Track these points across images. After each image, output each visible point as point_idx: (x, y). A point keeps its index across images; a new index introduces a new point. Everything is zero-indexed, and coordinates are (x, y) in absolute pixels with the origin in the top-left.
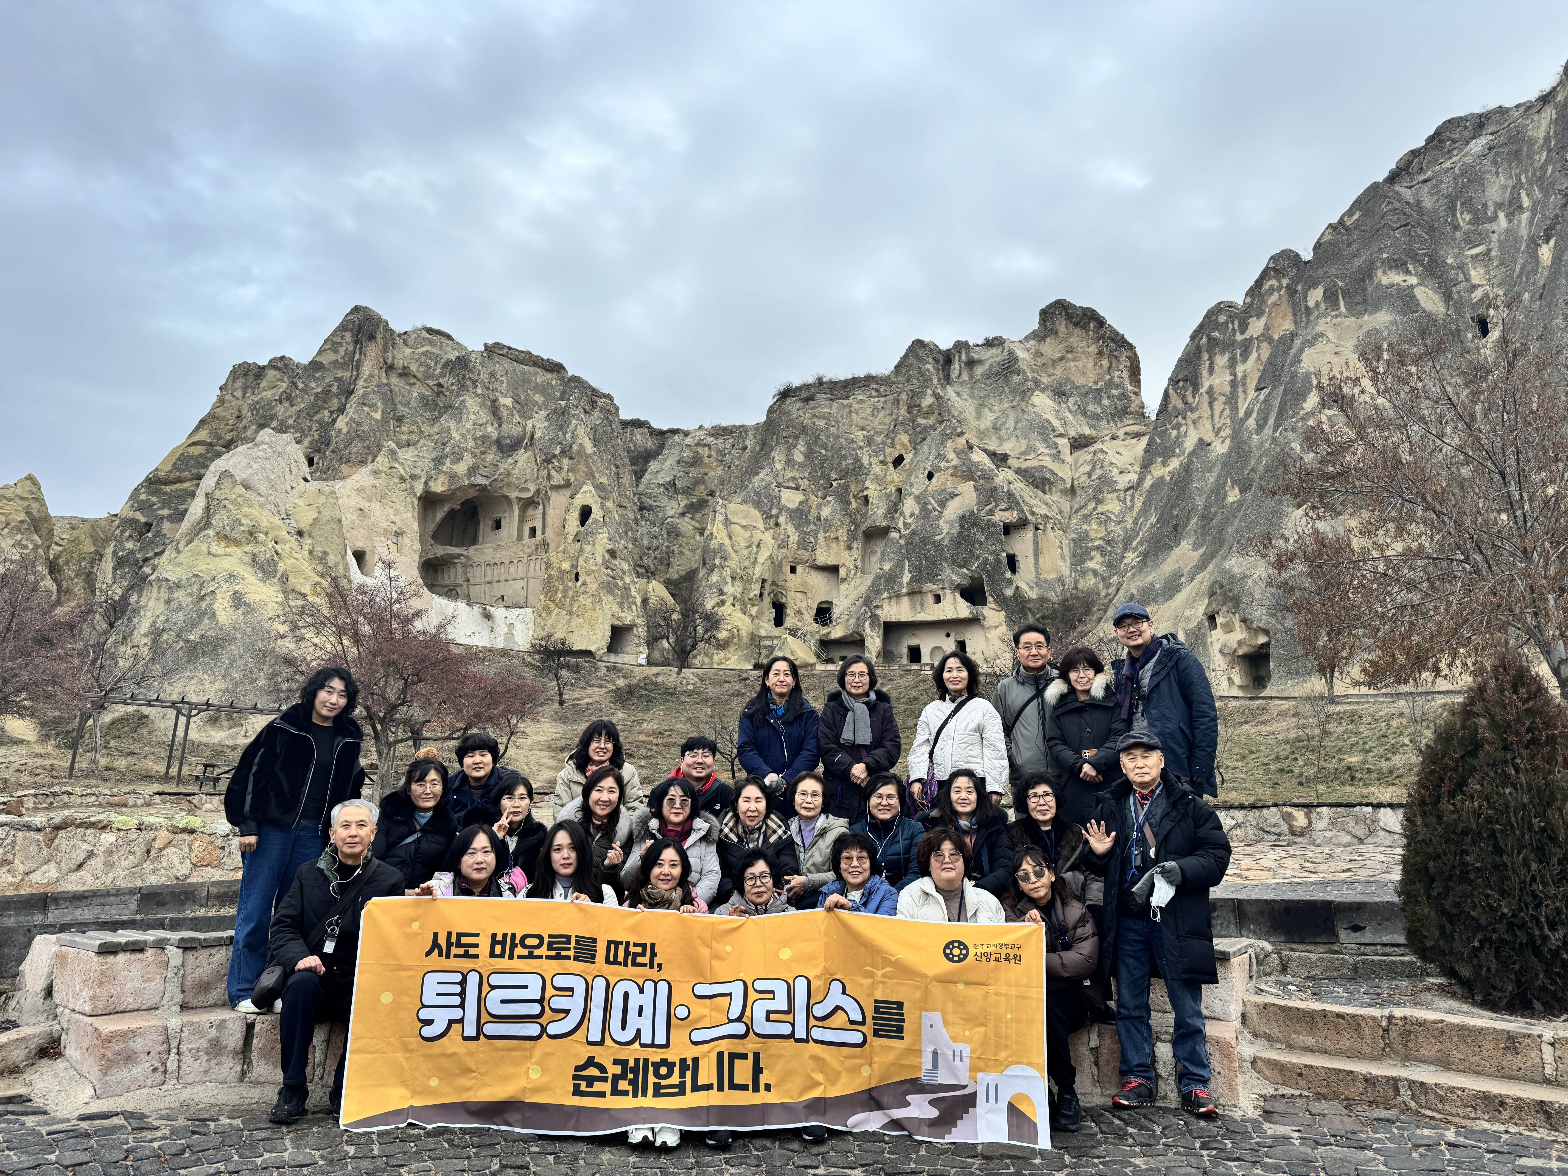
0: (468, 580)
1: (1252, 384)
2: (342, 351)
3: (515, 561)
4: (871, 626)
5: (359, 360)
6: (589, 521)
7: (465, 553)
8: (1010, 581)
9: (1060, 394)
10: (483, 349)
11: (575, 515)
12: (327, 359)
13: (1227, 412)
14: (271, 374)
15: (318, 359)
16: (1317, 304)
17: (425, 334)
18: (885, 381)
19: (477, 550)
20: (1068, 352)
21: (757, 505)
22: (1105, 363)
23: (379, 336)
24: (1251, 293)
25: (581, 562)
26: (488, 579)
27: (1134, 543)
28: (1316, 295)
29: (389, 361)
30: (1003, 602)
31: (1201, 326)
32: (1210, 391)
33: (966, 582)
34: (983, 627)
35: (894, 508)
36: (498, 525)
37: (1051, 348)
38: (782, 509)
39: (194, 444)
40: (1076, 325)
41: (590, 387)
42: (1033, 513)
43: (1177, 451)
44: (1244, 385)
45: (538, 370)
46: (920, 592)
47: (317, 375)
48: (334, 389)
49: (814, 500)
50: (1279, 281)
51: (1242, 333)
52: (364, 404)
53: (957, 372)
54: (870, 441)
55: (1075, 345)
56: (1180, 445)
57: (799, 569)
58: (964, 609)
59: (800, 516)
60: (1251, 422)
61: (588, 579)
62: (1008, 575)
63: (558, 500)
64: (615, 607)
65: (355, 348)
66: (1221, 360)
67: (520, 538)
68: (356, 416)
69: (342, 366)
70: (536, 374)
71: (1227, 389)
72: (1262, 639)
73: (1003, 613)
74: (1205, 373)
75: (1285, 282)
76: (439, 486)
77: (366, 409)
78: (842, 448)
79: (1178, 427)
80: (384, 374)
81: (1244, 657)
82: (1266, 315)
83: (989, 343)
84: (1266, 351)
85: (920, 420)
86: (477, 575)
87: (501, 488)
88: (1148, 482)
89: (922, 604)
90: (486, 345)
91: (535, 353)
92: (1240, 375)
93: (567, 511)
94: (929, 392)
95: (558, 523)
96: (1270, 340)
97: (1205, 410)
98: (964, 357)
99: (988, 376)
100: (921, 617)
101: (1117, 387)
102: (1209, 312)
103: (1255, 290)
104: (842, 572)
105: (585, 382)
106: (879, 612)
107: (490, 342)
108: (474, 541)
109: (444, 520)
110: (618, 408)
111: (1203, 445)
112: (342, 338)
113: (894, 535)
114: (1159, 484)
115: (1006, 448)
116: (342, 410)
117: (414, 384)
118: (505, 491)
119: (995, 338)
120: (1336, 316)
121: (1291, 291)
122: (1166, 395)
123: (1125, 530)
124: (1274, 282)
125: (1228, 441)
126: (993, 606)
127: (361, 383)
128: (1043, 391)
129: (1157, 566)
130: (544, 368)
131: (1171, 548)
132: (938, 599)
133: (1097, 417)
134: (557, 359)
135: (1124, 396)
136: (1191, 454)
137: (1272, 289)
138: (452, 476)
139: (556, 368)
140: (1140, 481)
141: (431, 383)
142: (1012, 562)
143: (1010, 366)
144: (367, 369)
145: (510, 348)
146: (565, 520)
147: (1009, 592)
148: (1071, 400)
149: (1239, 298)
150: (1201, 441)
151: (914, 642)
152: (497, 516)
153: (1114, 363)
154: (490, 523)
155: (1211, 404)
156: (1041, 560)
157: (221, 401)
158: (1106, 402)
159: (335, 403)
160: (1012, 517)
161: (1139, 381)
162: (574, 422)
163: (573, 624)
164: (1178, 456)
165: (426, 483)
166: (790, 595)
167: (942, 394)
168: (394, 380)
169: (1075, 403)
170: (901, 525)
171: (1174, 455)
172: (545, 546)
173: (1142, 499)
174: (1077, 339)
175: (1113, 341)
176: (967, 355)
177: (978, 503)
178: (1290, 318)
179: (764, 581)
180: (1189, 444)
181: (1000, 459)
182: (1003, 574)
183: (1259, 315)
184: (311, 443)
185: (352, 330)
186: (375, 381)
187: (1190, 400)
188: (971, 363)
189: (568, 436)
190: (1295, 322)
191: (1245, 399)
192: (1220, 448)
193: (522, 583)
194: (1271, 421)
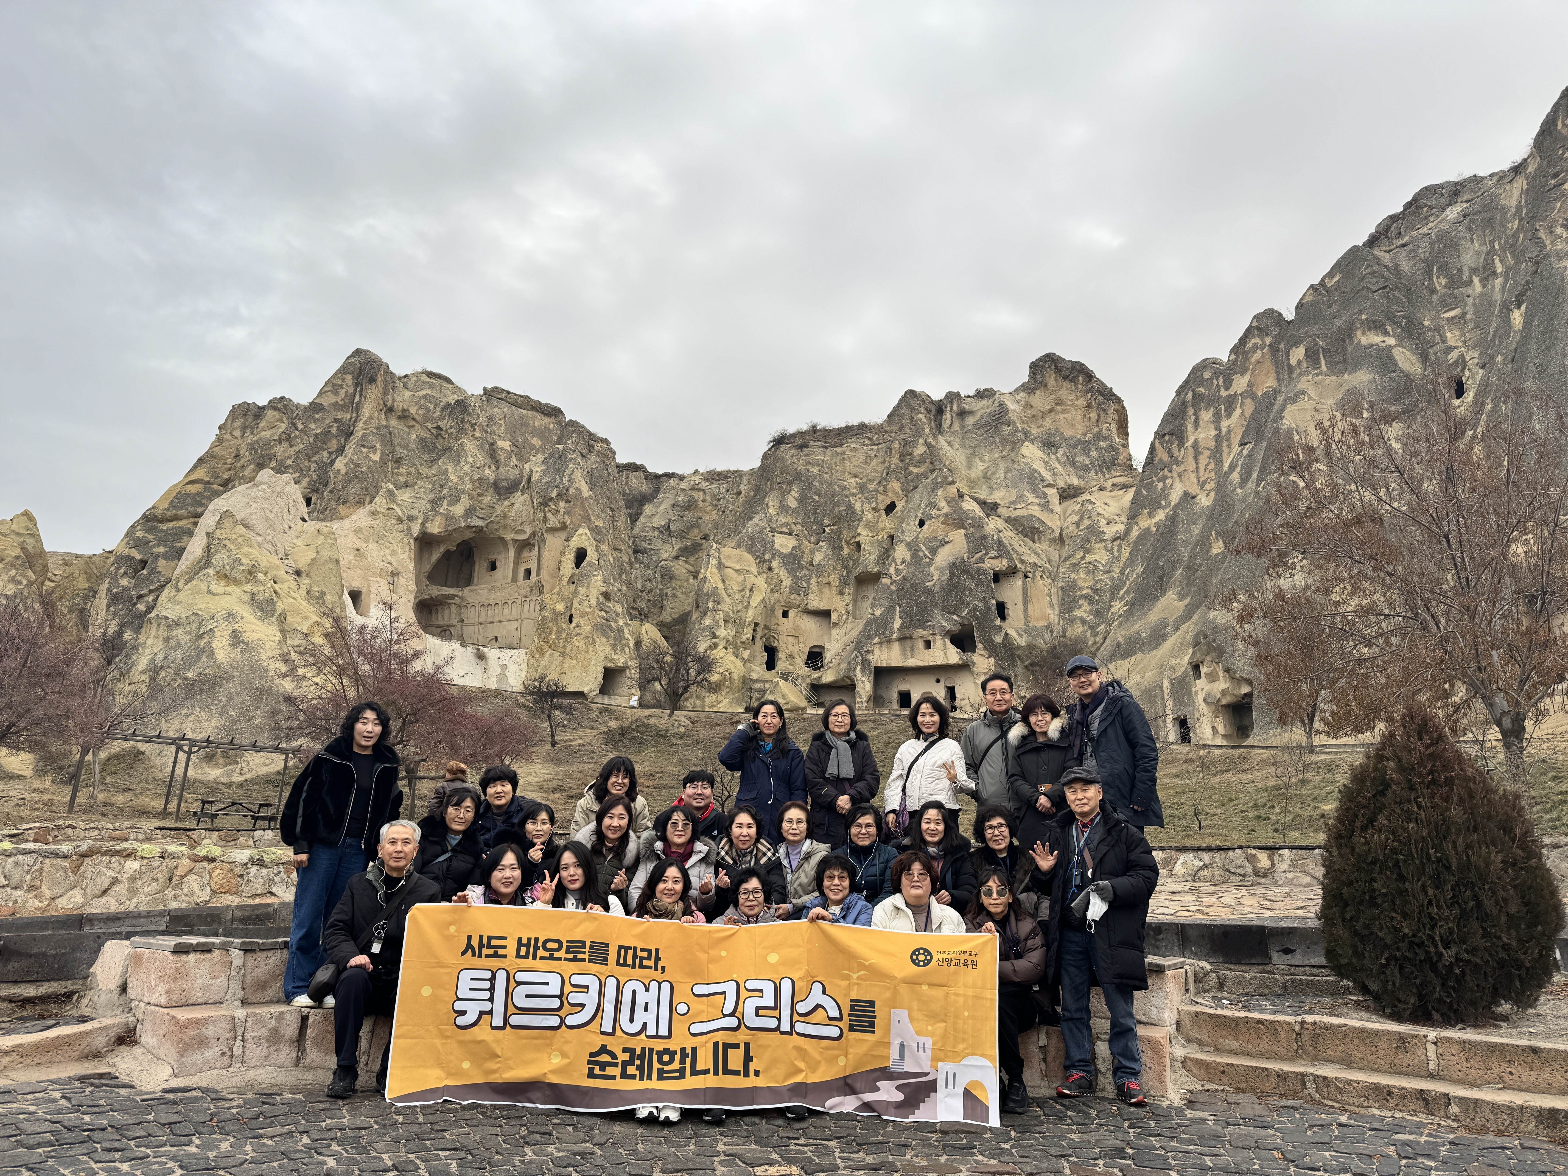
0: (462, 621)
1: (1236, 440)
2: (342, 393)
3: (510, 602)
4: (863, 670)
5: (359, 402)
6: (584, 564)
7: (460, 594)
8: (1000, 628)
9: (1049, 445)
10: (482, 392)
11: (570, 557)
12: (328, 400)
13: (1212, 466)
14: (271, 414)
15: (318, 401)
16: (1299, 362)
17: (425, 378)
18: (878, 429)
19: (472, 591)
20: (1057, 404)
21: (750, 549)
22: (1093, 415)
23: (379, 379)
24: (1235, 350)
25: (576, 604)
26: (482, 620)
27: (1121, 593)
28: (1298, 354)
29: (389, 404)
30: (992, 649)
31: (1187, 382)
32: (1195, 445)
33: (956, 629)
34: (972, 673)
35: (886, 554)
36: (493, 567)
37: (1040, 401)
38: (775, 553)
39: (192, 482)
40: (1065, 378)
41: (588, 431)
42: (1022, 561)
43: (1163, 503)
44: (1228, 440)
45: (536, 414)
46: (911, 638)
47: (317, 416)
48: (334, 431)
49: (807, 546)
50: (1262, 340)
51: (1227, 389)
52: (363, 446)
53: (948, 422)
54: (862, 488)
55: (1064, 398)
56: (1166, 498)
57: (791, 613)
58: (953, 656)
59: (792, 561)
60: (1235, 476)
61: (582, 621)
62: (998, 622)
63: (553, 542)
64: (608, 649)
65: (356, 390)
66: (1206, 416)
67: (515, 579)
68: (355, 458)
69: (342, 408)
70: (533, 417)
71: (1212, 444)
72: (1245, 689)
73: (992, 660)
74: (1190, 427)
75: (1268, 340)
76: (435, 528)
77: (365, 450)
78: (834, 494)
79: (1163, 479)
80: (383, 416)
81: (1227, 706)
82: (1249, 373)
83: (980, 395)
84: (1250, 407)
85: (912, 469)
86: (472, 615)
87: (497, 530)
88: (1135, 533)
89: (912, 650)
90: (485, 389)
91: (534, 397)
92: (1224, 430)
93: (562, 553)
94: (921, 441)
95: (553, 565)
96: (1253, 396)
97: (1191, 464)
98: (955, 408)
99: (978, 426)
100: (912, 662)
101: (1105, 439)
102: (1194, 368)
103: (1239, 348)
104: (834, 617)
105: (583, 427)
106: (870, 657)
107: (489, 386)
108: (469, 582)
109: (439, 561)
110: (614, 453)
111: (1188, 497)
112: (343, 380)
113: (885, 581)
114: (1145, 534)
115: (996, 497)
116: (341, 451)
117: (413, 426)
118: (501, 533)
119: (986, 390)
120: (1318, 375)
121: (1274, 349)
122: (1152, 447)
123: (1112, 579)
124: (1257, 340)
125: (1213, 494)
126: (982, 652)
127: (360, 425)
128: (1033, 442)
129: (1143, 615)
130: (542, 412)
131: (1157, 598)
132: (928, 644)
133: (1086, 468)
134: (554, 403)
135: (1112, 448)
136: (1176, 506)
137: (1255, 347)
138: (449, 518)
139: (554, 412)
140: (1127, 532)
141: (430, 425)
142: (1001, 610)
143: (1000, 417)
144: (367, 411)
145: (509, 393)
146: (560, 562)
147: (998, 639)
148: (1060, 451)
149: (1224, 356)
150: (1186, 493)
151: (904, 687)
152: (492, 557)
153: (1102, 415)
154: (485, 564)
155: (1196, 458)
156: (1030, 608)
157: (220, 440)
158: (1094, 453)
159: (334, 444)
160: (1001, 564)
161: (1127, 434)
162: (571, 466)
163: (566, 665)
164: (1164, 508)
165: (423, 524)
166: (783, 638)
167: (933, 443)
168: (394, 422)
169: (1064, 454)
170: (892, 571)
171: (1160, 507)
172: (540, 587)
173: (1128, 550)
174: (1066, 391)
175: (1102, 394)
176: (958, 405)
177: (969, 551)
178: (1273, 375)
179: (756, 625)
180: (1175, 496)
181: (991, 508)
182: (992, 621)
183: (1243, 371)
184: (309, 483)
185: (352, 373)
186: (375, 423)
187: (1176, 453)
188: (962, 414)
189: (565, 479)
190: (1278, 380)
191: (1230, 454)
192: (1205, 501)
193: (515, 624)
194: (1255, 476)
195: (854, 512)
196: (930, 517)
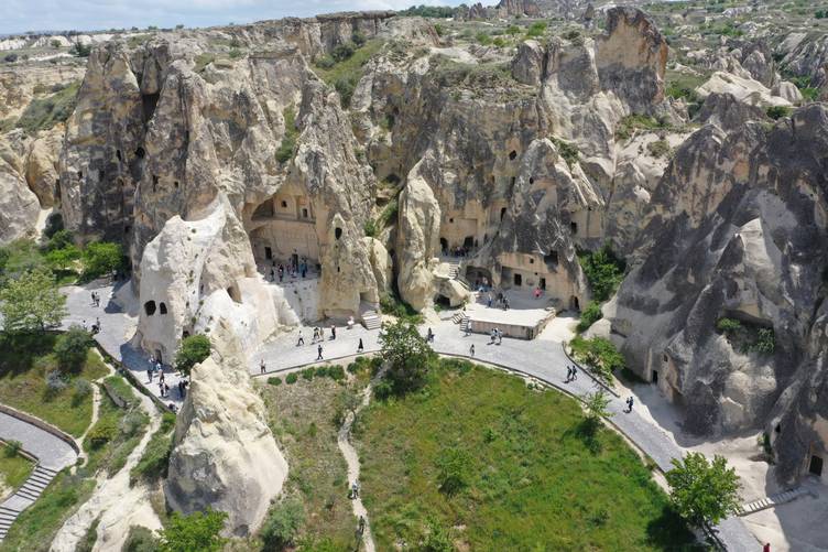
2: (174, 103)
3: (299, 232)
4: (495, 268)
6: (341, 237)
7: (270, 223)
11: (333, 234)
13: (701, 206)
16: (763, 176)
20: (623, 44)
25: (340, 262)
28: (764, 170)
30: (566, 265)
32: (695, 186)
33: (548, 254)
35: (510, 191)
36: (285, 205)
37: (613, 43)
38: (445, 184)
40: (631, 25)
42: (588, 200)
43: (671, 208)
44: (713, 198)
46: (523, 256)
49: (463, 175)
51: (720, 164)
52: (199, 151)
53: (551, 68)
55: (628, 39)
56: (673, 206)
57: (455, 220)
59: (454, 188)
61: (345, 271)
64: (361, 285)
65: (181, 102)
66: (705, 172)
67: (298, 216)
68: (197, 162)
71: (704, 193)
73: (566, 271)
74: (694, 172)
76: (251, 200)
78: (479, 139)
79: (674, 192)
82: (734, 163)
84: (729, 186)
85: (527, 126)
88: (653, 213)
89: (523, 262)
92: (712, 190)
93: (328, 229)
96: (733, 180)
97: (690, 195)
98: (556, 55)
100: (522, 267)
101: (651, 74)
104: (479, 223)
106: (500, 261)
109: (256, 210)
111: (685, 215)
113: (509, 213)
115: (577, 141)
125: (698, 224)
126: (562, 265)
128: (604, 83)
132: (532, 261)
136: (678, 216)
142: (575, 227)
146: (327, 234)
148: (621, 85)
150: (684, 211)
151: (518, 272)
152: (283, 199)
153: (652, 55)
154: (280, 203)
155: (694, 194)
156: (590, 228)
160: (576, 208)
163: (341, 296)
164: (672, 211)
166: (450, 233)
167: (541, 105)
169: (623, 88)
170: (513, 209)
173: (648, 221)
175: (653, 39)
176: (558, 52)
177: (558, 200)
178: (747, 174)
180: (678, 209)
181: (573, 153)
183: (731, 160)
185: (175, 89)
187: (683, 181)
188: (561, 57)
190: (749, 179)
192: (693, 224)
195: (491, 154)
196: (537, 178)
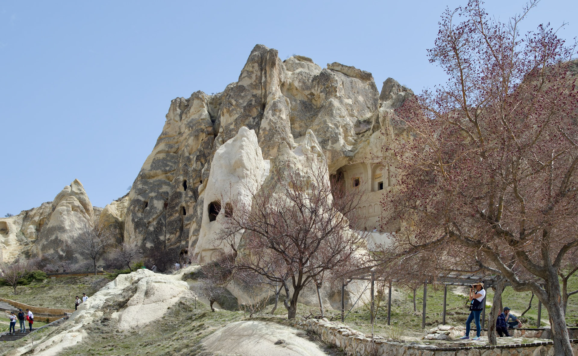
2: (254, 76)
3: (373, 204)
12: (246, 83)
15: (239, 83)
17: (297, 60)
29: (282, 81)
36: (357, 183)
45: (358, 79)
47: (242, 94)
48: (253, 103)
52: (275, 110)
65: (261, 74)
67: (373, 190)
68: (273, 118)
69: (256, 86)
77: (277, 113)
87: (360, 157)
90: (328, 65)
107: (331, 63)
108: (342, 195)
112: (253, 67)
116: (260, 116)
117: (297, 95)
118: (364, 160)
130: (362, 78)
138: (334, 152)
144: (273, 86)
145: (342, 66)
152: (357, 177)
154: (352, 182)
185: (257, 62)
193: (378, 218)
